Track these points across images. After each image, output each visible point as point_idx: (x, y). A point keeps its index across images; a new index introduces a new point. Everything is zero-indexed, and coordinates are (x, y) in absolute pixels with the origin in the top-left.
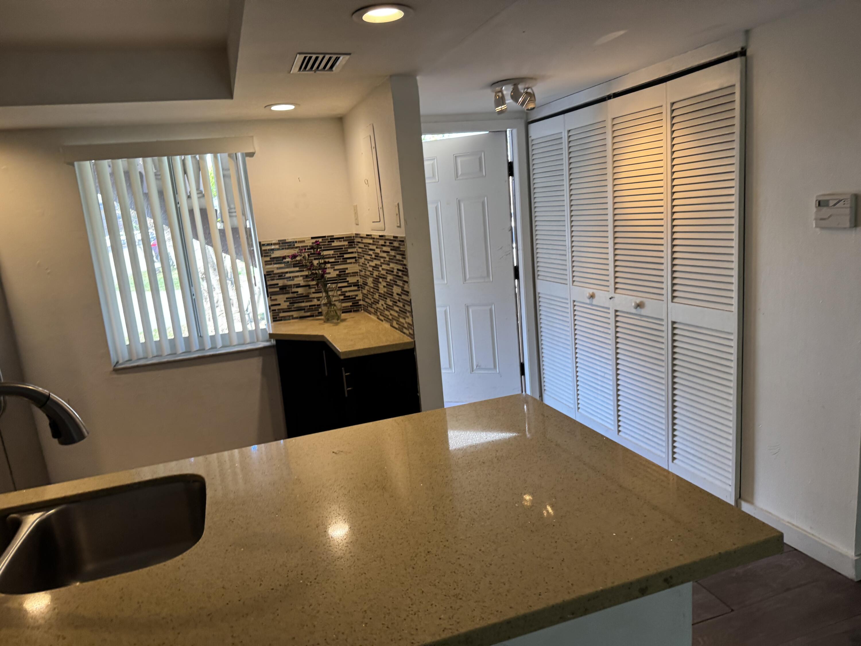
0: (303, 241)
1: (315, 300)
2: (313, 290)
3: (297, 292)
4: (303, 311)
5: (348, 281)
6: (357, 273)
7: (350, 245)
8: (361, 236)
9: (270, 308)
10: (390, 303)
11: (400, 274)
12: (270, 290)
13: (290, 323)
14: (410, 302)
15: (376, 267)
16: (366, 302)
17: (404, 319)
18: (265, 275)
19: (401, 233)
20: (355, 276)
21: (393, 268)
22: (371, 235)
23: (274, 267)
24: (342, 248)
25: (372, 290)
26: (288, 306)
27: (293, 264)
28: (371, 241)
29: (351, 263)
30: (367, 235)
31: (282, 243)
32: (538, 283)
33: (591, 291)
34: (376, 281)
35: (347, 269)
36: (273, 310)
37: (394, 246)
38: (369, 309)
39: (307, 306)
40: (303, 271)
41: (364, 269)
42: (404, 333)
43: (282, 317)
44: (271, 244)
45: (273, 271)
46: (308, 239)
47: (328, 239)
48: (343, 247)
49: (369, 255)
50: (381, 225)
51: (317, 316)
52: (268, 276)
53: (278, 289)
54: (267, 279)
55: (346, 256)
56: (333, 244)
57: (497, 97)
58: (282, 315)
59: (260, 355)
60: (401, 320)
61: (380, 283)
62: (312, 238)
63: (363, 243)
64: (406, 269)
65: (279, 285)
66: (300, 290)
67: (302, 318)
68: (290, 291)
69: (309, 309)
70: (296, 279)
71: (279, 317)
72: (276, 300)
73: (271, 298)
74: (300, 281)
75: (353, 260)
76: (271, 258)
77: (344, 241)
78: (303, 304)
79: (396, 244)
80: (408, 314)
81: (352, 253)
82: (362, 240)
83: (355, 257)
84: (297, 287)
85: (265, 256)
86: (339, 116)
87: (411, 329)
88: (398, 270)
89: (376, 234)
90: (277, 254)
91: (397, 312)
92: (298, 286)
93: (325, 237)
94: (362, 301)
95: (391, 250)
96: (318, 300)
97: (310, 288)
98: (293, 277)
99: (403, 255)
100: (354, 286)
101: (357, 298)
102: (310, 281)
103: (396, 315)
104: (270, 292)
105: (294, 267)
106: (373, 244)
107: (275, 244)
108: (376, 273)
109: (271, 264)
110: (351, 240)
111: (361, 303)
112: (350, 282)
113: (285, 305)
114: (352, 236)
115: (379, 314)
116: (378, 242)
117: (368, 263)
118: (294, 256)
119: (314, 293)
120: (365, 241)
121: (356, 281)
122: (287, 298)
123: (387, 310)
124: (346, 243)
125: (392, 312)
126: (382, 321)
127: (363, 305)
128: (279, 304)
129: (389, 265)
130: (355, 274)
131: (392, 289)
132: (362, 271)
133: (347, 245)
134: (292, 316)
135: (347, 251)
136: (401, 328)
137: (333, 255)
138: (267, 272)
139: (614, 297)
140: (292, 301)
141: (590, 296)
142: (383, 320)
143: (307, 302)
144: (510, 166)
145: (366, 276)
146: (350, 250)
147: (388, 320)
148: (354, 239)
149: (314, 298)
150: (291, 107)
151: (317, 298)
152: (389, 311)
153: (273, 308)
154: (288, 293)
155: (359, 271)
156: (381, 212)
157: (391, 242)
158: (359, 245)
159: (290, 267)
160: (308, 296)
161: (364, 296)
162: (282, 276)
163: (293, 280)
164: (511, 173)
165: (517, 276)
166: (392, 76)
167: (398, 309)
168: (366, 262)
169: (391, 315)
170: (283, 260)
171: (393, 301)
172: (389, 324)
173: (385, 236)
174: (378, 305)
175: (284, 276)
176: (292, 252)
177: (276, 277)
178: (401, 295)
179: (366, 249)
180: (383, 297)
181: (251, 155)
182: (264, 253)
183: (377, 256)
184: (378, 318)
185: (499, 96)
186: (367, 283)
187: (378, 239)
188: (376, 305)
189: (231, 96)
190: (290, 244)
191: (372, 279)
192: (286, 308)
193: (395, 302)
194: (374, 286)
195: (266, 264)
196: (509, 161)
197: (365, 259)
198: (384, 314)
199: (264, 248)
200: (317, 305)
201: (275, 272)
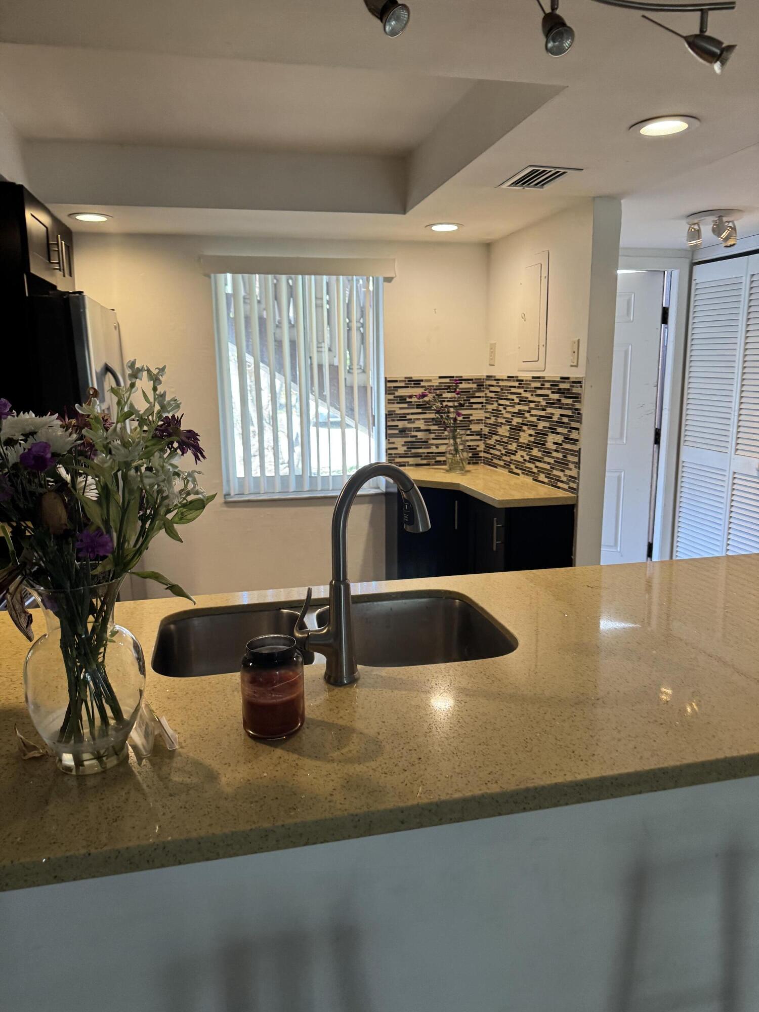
0: (430, 381)
1: (434, 447)
2: (433, 436)
3: (416, 436)
4: (419, 458)
5: (471, 429)
6: (482, 420)
7: (479, 388)
8: (497, 378)
9: (386, 452)
10: (540, 454)
11: (565, 420)
12: (389, 432)
14: (579, 451)
15: (520, 414)
16: (491, 454)
17: (563, 471)
18: (386, 415)
19: (574, 374)
20: (479, 423)
21: (553, 414)
22: (517, 377)
23: (397, 408)
24: (469, 392)
25: (505, 440)
26: (405, 451)
27: (417, 405)
28: (516, 384)
29: (477, 409)
30: (509, 377)
31: (409, 381)
32: (684, 449)
34: (518, 429)
35: (471, 415)
36: (390, 454)
37: (560, 389)
38: (495, 461)
39: (424, 453)
40: (425, 413)
41: (494, 416)
42: (559, 488)
43: (397, 463)
44: (396, 381)
45: (394, 411)
46: (434, 378)
47: (456, 380)
48: (471, 390)
49: (509, 399)
50: (539, 365)
51: (433, 465)
52: (389, 415)
54: (388, 419)
55: (472, 400)
56: (461, 386)
58: (397, 460)
59: (370, 502)
60: (555, 472)
61: (524, 431)
62: (440, 377)
63: (499, 386)
64: (579, 414)
65: (400, 427)
66: (420, 435)
67: (418, 465)
68: (410, 435)
69: (426, 456)
70: (417, 422)
71: (395, 463)
72: (393, 443)
73: (389, 440)
74: (421, 424)
75: (480, 406)
76: (394, 397)
77: (473, 383)
78: (420, 451)
79: (562, 386)
80: (571, 466)
81: (479, 397)
82: (498, 383)
83: (482, 403)
84: (417, 431)
85: (389, 394)
86: (488, 242)
87: (574, 482)
88: (561, 415)
89: (526, 375)
90: (401, 392)
91: (549, 463)
92: (418, 430)
93: (453, 377)
94: (483, 453)
95: (553, 393)
96: (437, 447)
97: (430, 433)
98: (415, 419)
99: (577, 398)
100: (477, 435)
101: (478, 449)
102: (431, 425)
103: (548, 467)
104: (389, 434)
105: (417, 408)
106: (519, 387)
107: (401, 381)
108: (516, 421)
109: (393, 403)
110: (480, 384)
111: (482, 454)
112: (473, 430)
113: (402, 450)
114: (482, 377)
115: (513, 466)
116: (530, 384)
117: (505, 409)
118: (423, 396)
119: (433, 439)
120: (501, 383)
121: (479, 430)
122: (405, 442)
123: (529, 462)
124: (475, 386)
125: (538, 464)
126: (518, 474)
127: (484, 457)
128: (396, 449)
129: (544, 410)
130: (479, 421)
131: (546, 438)
132: (490, 418)
133: (475, 388)
134: (408, 462)
135: (474, 394)
136: (554, 482)
138: (389, 411)
140: (411, 445)
142: (520, 473)
143: (425, 448)
144: (665, 312)
145: (497, 425)
146: (477, 394)
147: (528, 472)
148: (483, 382)
149: (432, 444)
150: (453, 228)
151: (436, 445)
152: (534, 463)
153: (390, 452)
154: (407, 437)
155: (484, 419)
156: (542, 349)
157: (554, 384)
158: (492, 389)
159: (413, 408)
160: (427, 442)
161: (488, 447)
162: (403, 417)
163: (414, 422)
164: (665, 320)
165: (657, 441)
166: (597, 197)
167: (552, 461)
168: (501, 408)
169: (537, 467)
170: (408, 400)
171: (544, 452)
172: (531, 478)
173: (544, 377)
174: (513, 457)
175: (406, 417)
176: (419, 391)
177: (397, 417)
178: (561, 445)
179: (505, 393)
180: (527, 448)
181: (388, 280)
182: (389, 390)
183: (523, 401)
184: (510, 472)
185: (694, 229)
186: (497, 432)
187: (530, 381)
188: (509, 456)
189: (404, 211)
190: (417, 383)
191: (508, 428)
192: (404, 452)
193: (548, 453)
194: (510, 434)
195: (389, 403)
196: (664, 306)
197: (499, 405)
198: (522, 466)
199: (389, 385)
200: (436, 453)
201: (397, 412)
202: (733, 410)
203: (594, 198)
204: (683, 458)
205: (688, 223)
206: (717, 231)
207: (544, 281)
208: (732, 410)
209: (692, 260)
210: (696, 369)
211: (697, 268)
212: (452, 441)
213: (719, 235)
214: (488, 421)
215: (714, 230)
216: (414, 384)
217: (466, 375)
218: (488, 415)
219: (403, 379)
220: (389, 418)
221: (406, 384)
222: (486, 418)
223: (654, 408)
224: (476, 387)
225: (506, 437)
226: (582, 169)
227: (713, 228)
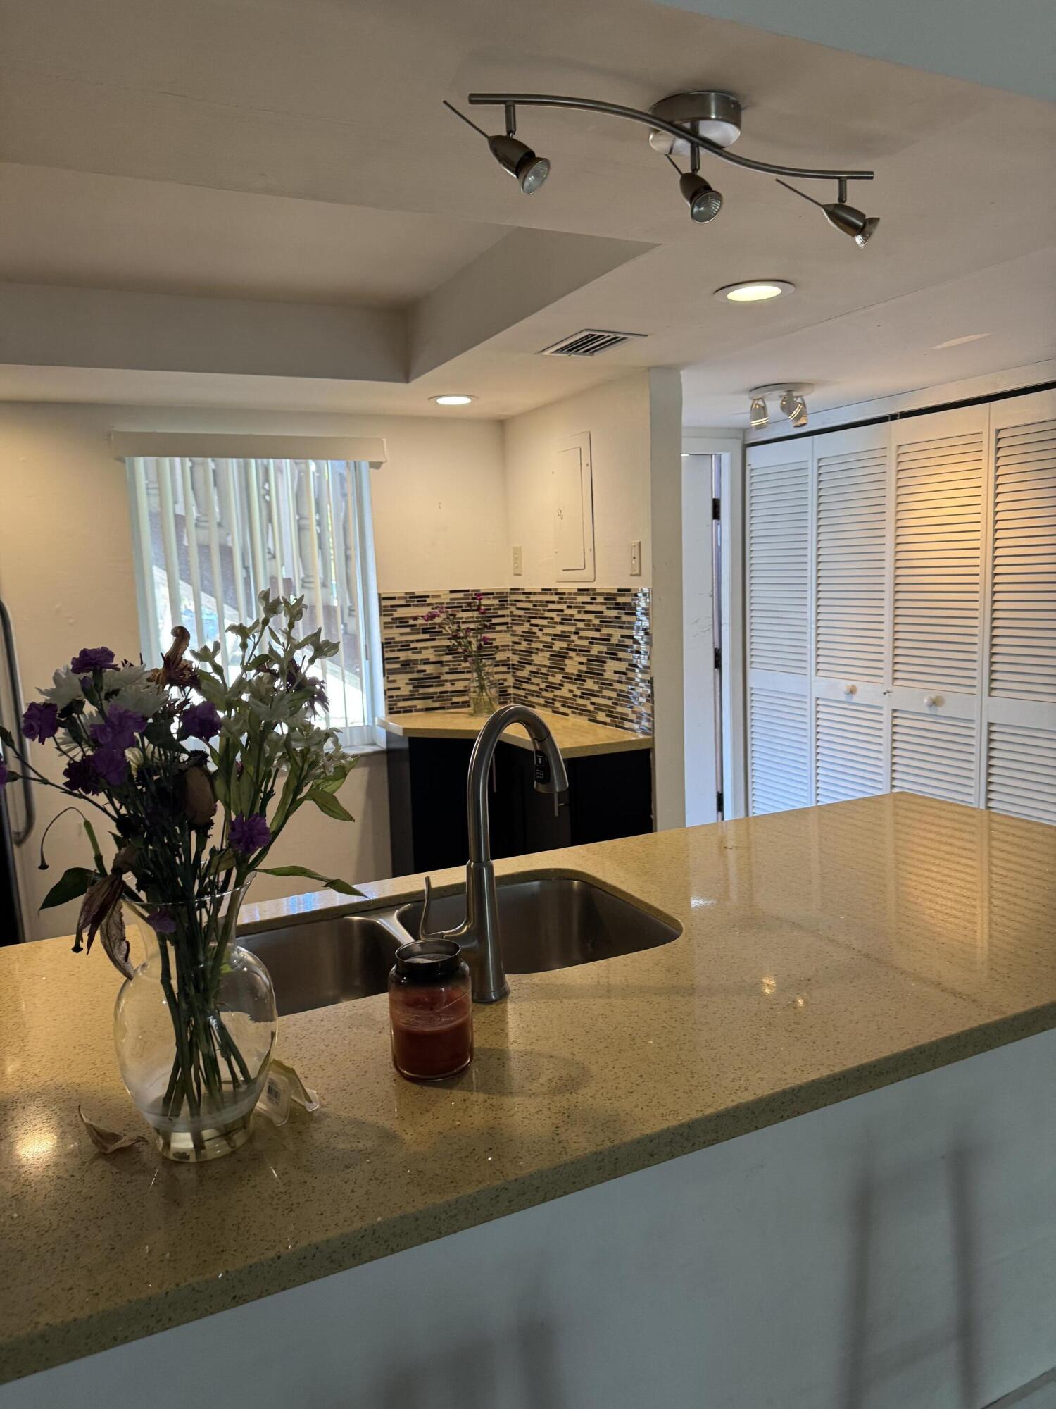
0: (438, 596)
1: (449, 684)
2: (446, 669)
3: (424, 671)
4: (430, 700)
5: (494, 658)
6: (508, 646)
7: (502, 605)
8: (526, 591)
9: (385, 694)
10: (596, 687)
11: (628, 642)
12: (388, 666)
13: (411, 717)
14: (651, 681)
15: (564, 636)
16: (524, 689)
17: (630, 707)
18: (382, 644)
19: (639, 584)
20: (505, 650)
21: (611, 635)
22: (556, 589)
23: (396, 634)
24: (490, 609)
25: (544, 670)
26: (411, 691)
27: (423, 629)
29: (500, 631)
30: (543, 590)
31: (410, 597)
32: (751, 673)
33: (850, 683)
34: (563, 655)
35: (494, 639)
36: (389, 697)
37: (618, 604)
38: (531, 699)
39: (436, 693)
40: (434, 640)
41: (525, 640)
42: (626, 729)
43: (401, 708)
44: (395, 598)
45: (393, 638)
46: (444, 592)
47: (471, 595)
48: (492, 607)
49: (546, 618)
50: (588, 573)
51: (449, 708)
52: (387, 644)
54: (385, 649)
55: (495, 620)
56: (479, 602)
57: (757, 407)
58: (401, 704)
59: (365, 765)
60: (619, 709)
61: (571, 658)
62: (452, 592)
63: (531, 602)
65: (401, 659)
66: (429, 669)
67: (428, 709)
68: (415, 669)
69: (439, 697)
70: (424, 652)
71: (397, 708)
72: (394, 681)
73: (388, 678)
74: (429, 655)
75: (504, 628)
76: (392, 619)
77: (494, 598)
78: (431, 690)
79: (620, 600)
80: (642, 700)
81: (503, 616)
82: (528, 597)
83: (507, 623)
84: (425, 664)
85: (385, 615)
86: (502, 418)
87: (647, 720)
88: (623, 636)
89: (569, 587)
90: (401, 613)
91: (610, 698)
92: (427, 662)
93: (468, 591)
94: (512, 689)
95: (608, 608)
96: (453, 684)
97: (443, 666)
98: (421, 648)
100: (503, 665)
101: (505, 684)
102: (443, 655)
103: (609, 703)
104: (388, 669)
105: (424, 633)
106: (559, 603)
107: (400, 598)
108: (558, 646)
109: (391, 628)
110: (503, 599)
111: (511, 691)
112: (497, 659)
113: (406, 690)
114: (505, 591)
115: (557, 705)
116: (575, 598)
117: (541, 630)
118: (432, 616)
119: (447, 673)
120: (533, 598)
121: (506, 659)
122: (410, 680)
123: (581, 697)
124: (496, 602)
125: (594, 699)
126: (567, 715)
127: (514, 694)
128: (398, 689)
129: (598, 630)
130: (505, 648)
131: (602, 666)
132: (519, 643)
133: (497, 605)
134: (415, 706)
135: (497, 613)
136: (619, 722)
137: (477, 617)
138: (386, 639)
139: (891, 692)
140: (418, 683)
141: (849, 690)
142: (570, 713)
143: (436, 686)
144: (716, 505)
145: (530, 652)
146: (500, 613)
147: (581, 711)
148: (507, 597)
149: (446, 681)
150: (464, 401)
151: (451, 681)
152: (588, 699)
153: (390, 693)
154: (412, 672)
155: (511, 644)
156: (589, 555)
157: (609, 598)
158: (520, 605)
159: (418, 633)
160: (439, 677)
161: (519, 682)
162: (405, 646)
163: (420, 652)
164: (716, 514)
165: (718, 664)
166: (652, 367)
167: (614, 695)
168: (535, 629)
169: (592, 704)
170: (411, 622)
171: (602, 684)
172: (586, 718)
173: (594, 590)
174: (557, 692)
175: (409, 645)
176: (425, 611)
177: (397, 646)
178: (624, 673)
179: (539, 610)
180: (576, 679)
181: (375, 465)
182: (384, 611)
183: (567, 620)
184: (553, 712)
185: (759, 406)
186: (532, 660)
187: (575, 594)
188: (552, 692)
189: (407, 379)
190: (421, 600)
191: (547, 654)
192: (409, 693)
193: (607, 685)
194: (551, 663)
195: (385, 628)
196: (714, 497)
197: (532, 625)
198: (572, 703)
199: (385, 603)
200: (452, 692)
201: (397, 640)
202: (809, 622)
203: (649, 369)
204: (751, 683)
205: (751, 398)
206: (787, 408)
207: (586, 470)
208: (807, 623)
209: (744, 441)
210: (757, 575)
211: (751, 451)
212: (475, 675)
213: (790, 413)
214: (517, 647)
215: (783, 408)
216: (418, 601)
217: (484, 588)
218: (516, 639)
219: (403, 595)
220: (387, 647)
221: (407, 602)
222: (514, 642)
223: (711, 623)
224: (498, 603)
225: (545, 666)
226: (646, 336)
227: (782, 403)
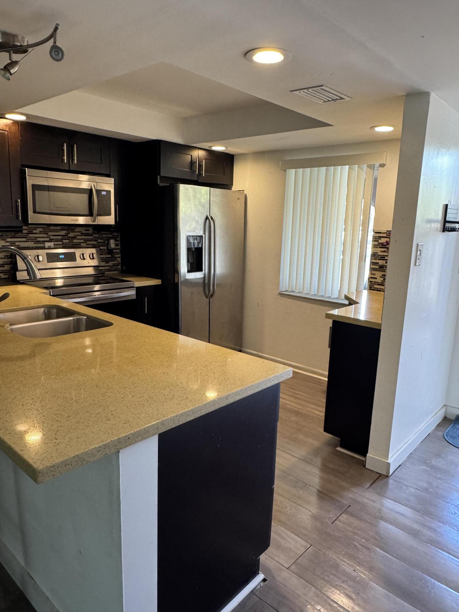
9: (369, 280)
12: (373, 266)
13: (379, 294)
18: (372, 255)
23: (379, 251)
26: (382, 281)
36: (371, 281)
43: (375, 288)
44: (380, 233)
45: (377, 253)
52: (374, 255)
53: (378, 267)
54: (373, 258)
58: (376, 286)
65: (379, 264)
71: (374, 288)
72: (374, 274)
73: (371, 272)
76: (378, 243)
85: (375, 241)
90: (383, 241)
104: (373, 268)
107: (384, 233)
109: (377, 247)
113: (379, 280)
122: (381, 275)
128: (376, 278)
138: (373, 253)
150: (391, 128)
162: (382, 258)
175: (385, 258)
177: (378, 257)
181: (382, 166)
182: (375, 239)
192: (380, 282)
195: (374, 247)
199: (376, 235)
201: (378, 254)
219: (386, 232)
220: (375, 257)
221: (387, 235)
